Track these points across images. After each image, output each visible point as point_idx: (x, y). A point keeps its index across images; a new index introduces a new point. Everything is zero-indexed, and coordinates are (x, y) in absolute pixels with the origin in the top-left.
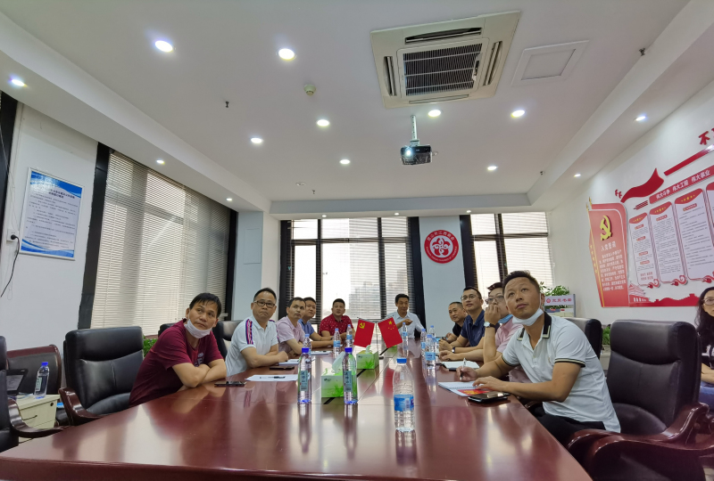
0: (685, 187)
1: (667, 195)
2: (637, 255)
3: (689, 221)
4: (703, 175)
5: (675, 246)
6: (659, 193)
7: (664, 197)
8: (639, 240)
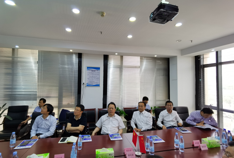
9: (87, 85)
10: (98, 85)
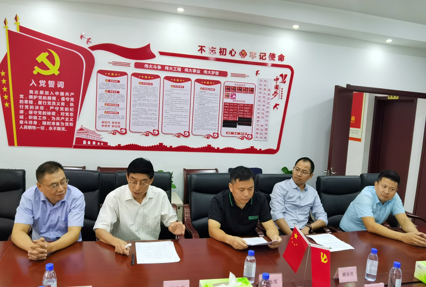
0: (177, 72)
1: (157, 69)
2: (101, 104)
3: (173, 95)
4: (194, 71)
5: (155, 108)
6: (149, 64)
7: (154, 69)
8: (109, 92)
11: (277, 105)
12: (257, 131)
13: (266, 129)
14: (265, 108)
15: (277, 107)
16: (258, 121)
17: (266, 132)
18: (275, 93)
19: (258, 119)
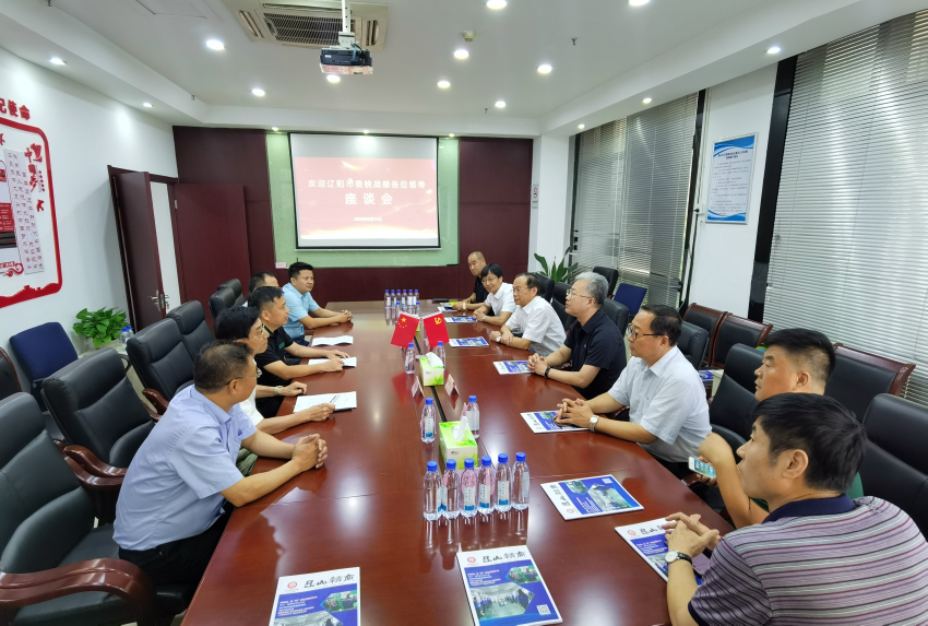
9: (709, 218)
10: (739, 219)
11: (41, 202)
12: (27, 255)
13: (38, 250)
14: (26, 209)
15: (42, 205)
16: (23, 236)
17: (39, 254)
18: (33, 179)
19: (23, 232)
